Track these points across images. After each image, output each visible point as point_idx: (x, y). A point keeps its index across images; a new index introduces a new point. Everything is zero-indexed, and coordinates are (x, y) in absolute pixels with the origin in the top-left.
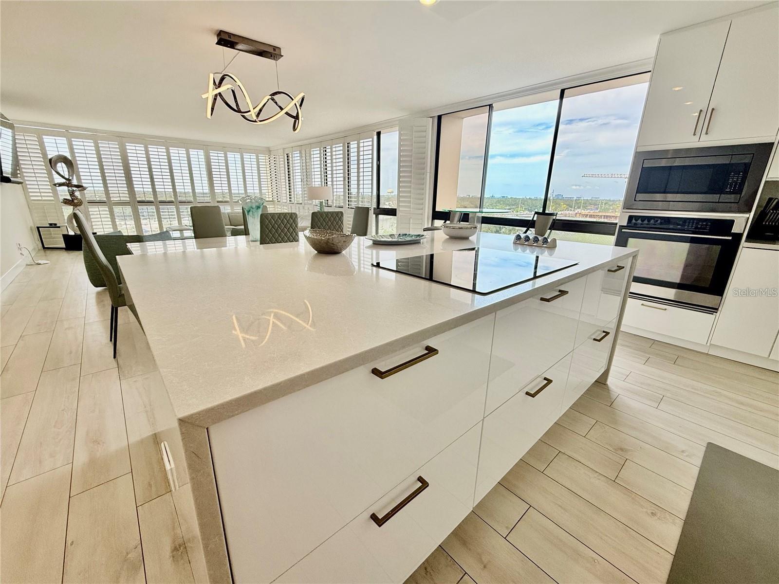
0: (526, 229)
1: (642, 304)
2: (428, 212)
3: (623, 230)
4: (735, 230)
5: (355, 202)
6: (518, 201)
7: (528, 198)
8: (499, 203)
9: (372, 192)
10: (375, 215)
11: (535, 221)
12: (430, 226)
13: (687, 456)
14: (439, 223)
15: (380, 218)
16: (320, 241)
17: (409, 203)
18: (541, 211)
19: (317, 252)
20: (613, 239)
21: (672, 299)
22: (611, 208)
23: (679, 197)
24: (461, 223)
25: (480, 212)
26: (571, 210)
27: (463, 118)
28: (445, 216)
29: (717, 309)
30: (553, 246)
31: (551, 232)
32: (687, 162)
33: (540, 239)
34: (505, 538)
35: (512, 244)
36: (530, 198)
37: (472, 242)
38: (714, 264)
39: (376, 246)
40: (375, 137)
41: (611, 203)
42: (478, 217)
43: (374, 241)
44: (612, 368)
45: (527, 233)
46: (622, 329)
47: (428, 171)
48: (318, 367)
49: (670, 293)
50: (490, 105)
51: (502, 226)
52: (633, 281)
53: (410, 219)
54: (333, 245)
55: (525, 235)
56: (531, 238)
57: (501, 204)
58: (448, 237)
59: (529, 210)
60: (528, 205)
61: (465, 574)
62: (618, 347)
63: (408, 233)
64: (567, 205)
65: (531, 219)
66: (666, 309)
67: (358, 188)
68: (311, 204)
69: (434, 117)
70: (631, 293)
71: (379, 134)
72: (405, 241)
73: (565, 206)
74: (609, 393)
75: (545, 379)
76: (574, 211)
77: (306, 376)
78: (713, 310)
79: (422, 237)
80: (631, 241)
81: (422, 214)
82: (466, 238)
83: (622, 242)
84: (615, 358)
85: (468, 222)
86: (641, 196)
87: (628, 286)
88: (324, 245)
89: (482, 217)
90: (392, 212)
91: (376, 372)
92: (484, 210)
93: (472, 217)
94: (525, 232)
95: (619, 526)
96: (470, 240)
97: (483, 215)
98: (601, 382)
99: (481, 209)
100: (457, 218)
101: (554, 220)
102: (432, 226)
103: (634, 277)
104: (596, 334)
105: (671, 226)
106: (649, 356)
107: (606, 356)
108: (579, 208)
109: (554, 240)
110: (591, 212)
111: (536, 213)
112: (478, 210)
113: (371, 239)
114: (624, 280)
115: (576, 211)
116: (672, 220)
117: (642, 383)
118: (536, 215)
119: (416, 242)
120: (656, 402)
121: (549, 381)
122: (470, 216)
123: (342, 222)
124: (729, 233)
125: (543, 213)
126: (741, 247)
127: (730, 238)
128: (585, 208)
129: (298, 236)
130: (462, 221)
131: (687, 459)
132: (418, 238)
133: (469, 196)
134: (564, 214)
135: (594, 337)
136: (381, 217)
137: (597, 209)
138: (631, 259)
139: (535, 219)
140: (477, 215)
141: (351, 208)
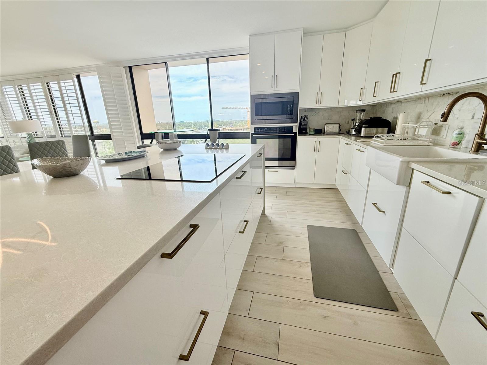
0: (205, 139)
1: (268, 171)
2: (137, 134)
3: (253, 135)
4: (294, 131)
5: (68, 131)
6: (191, 123)
7: (196, 121)
8: (180, 125)
9: (83, 123)
10: (91, 141)
11: (209, 134)
12: (141, 144)
13: (303, 234)
14: (147, 142)
15: (96, 143)
16: (55, 168)
17: (120, 129)
18: (210, 128)
19: (52, 177)
20: (250, 140)
21: (277, 166)
22: (239, 125)
23: (268, 117)
24: (164, 140)
25: (174, 132)
26: (220, 127)
27: (148, 70)
28: (151, 136)
29: (295, 167)
30: (227, 148)
31: (219, 140)
32: (268, 101)
33: (215, 145)
34: (248, 317)
35: (205, 149)
36: (197, 122)
37: (180, 152)
38: (290, 148)
39: (108, 164)
40: (76, 79)
41: (238, 122)
42: (175, 135)
43: (105, 160)
44: (266, 205)
45: (207, 141)
46: (266, 185)
47: (131, 106)
48: (122, 271)
49: (276, 163)
50: (165, 63)
51: (185, 140)
52: (266, 160)
53: (124, 141)
54: (70, 169)
55: (206, 143)
56: (210, 145)
57: (181, 126)
58: (163, 150)
59: (198, 129)
60: (197, 126)
61: (235, 351)
62: (266, 194)
63: (132, 151)
64: (218, 124)
65: (207, 133)
66: (277, 171)
67: (68, 120)
68: (16, 137)
69: (126, 67)
70: (266, 166)
71: (78, 77)
72: (132, 157)
73: (217, 125)
74: (267, 218)
75: (245, 221)
76: (222, 127)
77: (115, 284)
78: (293, 167)
79: (145, 153)
80: (258, 140)
81: (133, 137)
82: (175, 149)
83: (254, 142)
84: (266, 200)
85: (169, 139)
86: (257, 118)
87: (264, 164)
88: (61, 170)
89: (178, 135)
90: (107, 137)
91: (164, 256)
92: (177, 131)
93: (171, 136)
94: (205, 142)
95: (291, 279)
96: (178, 150)
97: (177, 134)
98: (263, 214)
99: (175, 130)
100: (160, 137)
101: (219, 133)
102: (142, 144)
103: (266, 158)
104: (258, 190)
105: (272, 131)
106: (276, 195)
107: (262, 200)
108: (224, 126)
109: (227, 144)
110: (230, 127)
111: (209, 130)
112: (173, 131)
113: (104, 159)
114: (262, 160)
115: (223, 128)
116: (272, 129)
117: (278, 209)
118: (209, 131)
119: (142, 156)
120: (285, 215)
121: (247, 222)
122: (169, 135)
123: (65, 149)
124: (293, 133)
125: (212, 130)
126: (297, 138)
127: (293, 135)
128: (227, 125)
129: (17, 167)
130: (164, 139)
131: (303, 236)
132: (142, 154)
133: (159, 122)
134: (223, 129)
135: (257, 192)
136: (96, 141)
137: (232, 125)
138: (263, 150)
139: (209, 133)
140: (174, 134)
141: (65, 137)
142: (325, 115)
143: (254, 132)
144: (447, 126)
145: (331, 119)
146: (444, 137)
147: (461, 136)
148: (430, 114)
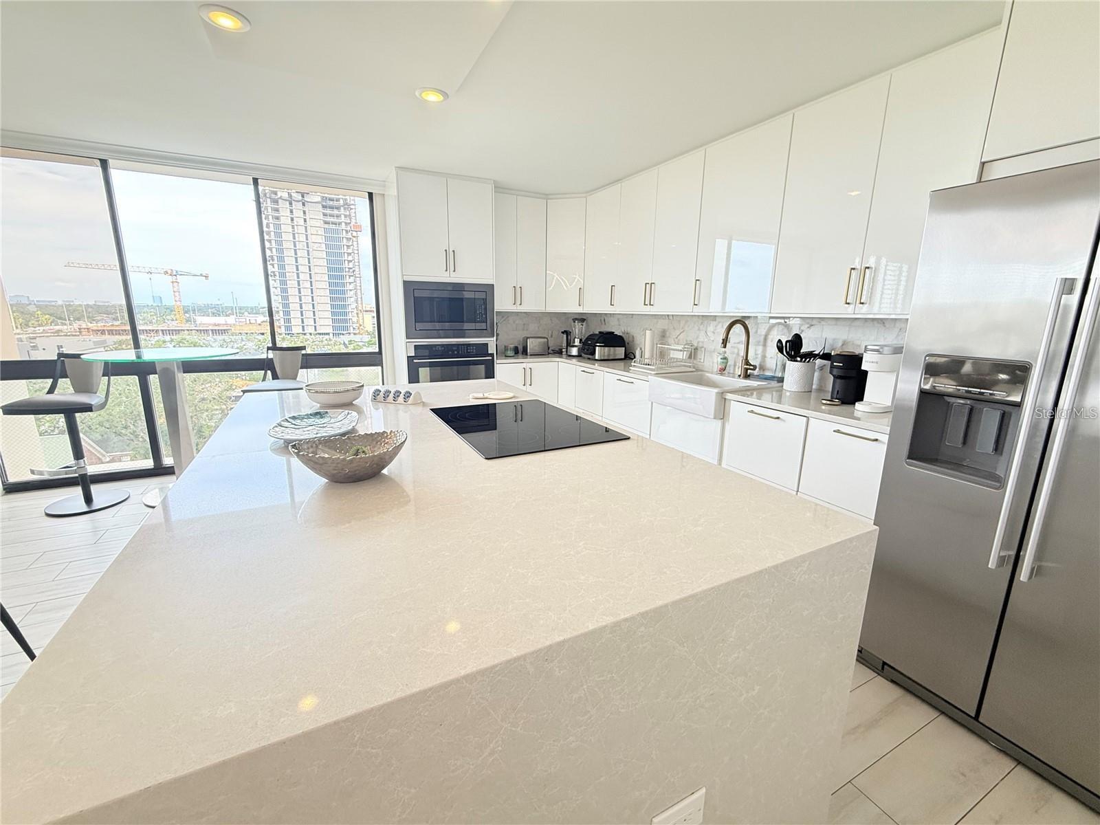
142: (517, 322)
143: (413, 355)
144: (703, 349)
145: (527, 330)
146: (702, 361)
147: (726, 361)
148: (678, 332)
